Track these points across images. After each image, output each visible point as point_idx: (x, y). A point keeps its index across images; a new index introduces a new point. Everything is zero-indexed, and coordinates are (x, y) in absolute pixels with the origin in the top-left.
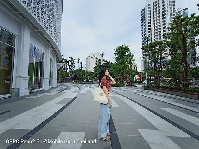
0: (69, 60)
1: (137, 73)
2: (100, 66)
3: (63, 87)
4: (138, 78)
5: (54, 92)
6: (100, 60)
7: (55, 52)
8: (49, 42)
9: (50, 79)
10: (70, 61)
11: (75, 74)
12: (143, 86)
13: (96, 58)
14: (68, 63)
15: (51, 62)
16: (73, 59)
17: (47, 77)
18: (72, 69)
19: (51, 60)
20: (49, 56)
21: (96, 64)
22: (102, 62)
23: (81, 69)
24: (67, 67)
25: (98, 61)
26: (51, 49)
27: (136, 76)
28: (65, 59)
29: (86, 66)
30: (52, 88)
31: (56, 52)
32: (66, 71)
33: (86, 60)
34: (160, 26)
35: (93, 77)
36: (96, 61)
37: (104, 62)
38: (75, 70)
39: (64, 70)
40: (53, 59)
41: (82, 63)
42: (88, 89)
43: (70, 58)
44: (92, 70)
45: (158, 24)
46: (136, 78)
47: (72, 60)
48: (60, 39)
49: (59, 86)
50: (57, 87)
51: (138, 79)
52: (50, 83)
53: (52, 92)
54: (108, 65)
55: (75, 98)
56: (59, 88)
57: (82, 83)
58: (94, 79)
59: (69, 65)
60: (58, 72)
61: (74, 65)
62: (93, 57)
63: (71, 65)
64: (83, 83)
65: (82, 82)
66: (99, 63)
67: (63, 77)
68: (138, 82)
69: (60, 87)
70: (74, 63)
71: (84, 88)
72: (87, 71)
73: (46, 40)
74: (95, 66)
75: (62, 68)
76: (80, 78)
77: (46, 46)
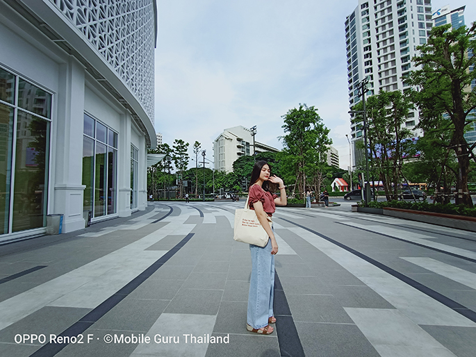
0: (174, 147)
1: (340, 173)
2: (248, 159)
3: (162, 210)
4: (342, 185)
5: (143, 222)
6: (248, 144)
7: (141, 128)
8: (126, 105)
9: (132, 192)
10: (176, 148)
11: (190, 179)
12: (356, 204)
13: (239, 140)
14: (171, 154)
15: (134, 151)
16: (184, 144)
17: (125, 187)
18: (181, 168)
19: (133, 147)
20: (128, 139)
21: (239, 154)
22: (252, 149)
23: (204, 168)
24: (170, 162)
25: (243, 145)
26: (132, 120)
27: (337, 179)
28: (166, 145)
29: (216, 158)
30: (136, 214)
31: (143, 129)
32: (167, 171)
33: (215, 146)
34: (393, 54)
35: (231, 186)
36: (239, 147)
37: (257, 149)
38: (188, 169)
39: (163, 171)
40: (136, 145)
41: (204, 152)
42: (221, 213)
43: (176, 141)
44: (229, 169)
45: (389, 51)
46: (337, 185)
47: (181, 146)
48: (152, 98)
49: (153, 207)
50: (148, 209)
51: (343, 188)
52: (131, 202)
53: (136, 222)
54: (267, 156)
55: (190, 235)
56: (153, 213)
57: (206, 201)
58: (235, 190)
59: (175, 158)
60: (150, 176)
61: (187, 158)
62: (230, 136)
63: (178, 158)
64: (209, 201)
65: (206, 196)
66: (245, 150)
67: (160, 186)
68: (342, 194)
69: (156, 209)
70: (186, 153)
71: (211, 212)
72: (217, 171)
73: (121, 100)
74: (236, 157)
75: (158, 167)
76: (202, 189)
77: (120, 114)
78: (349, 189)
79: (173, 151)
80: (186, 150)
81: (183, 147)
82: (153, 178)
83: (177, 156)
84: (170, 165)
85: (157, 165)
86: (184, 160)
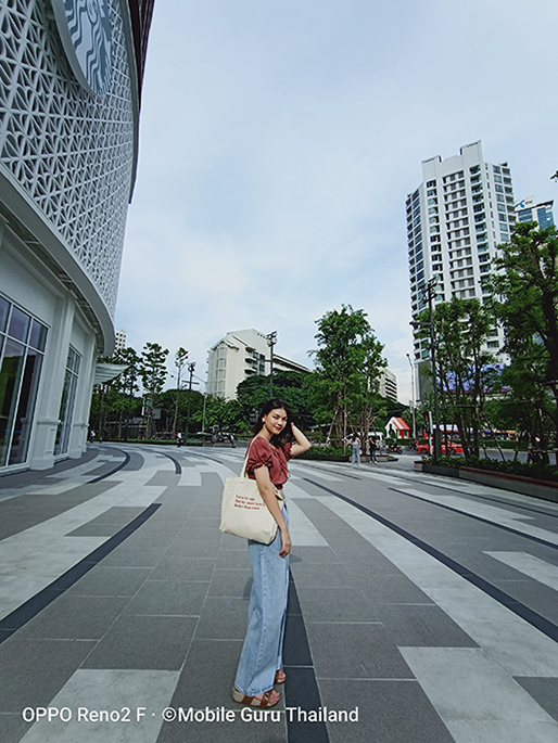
0: (143, 354)
1: (397, 410)
2: (261, 380)
3: (111, 458)
4: (401, 428)
5: (72, 481)
6: (262, 357)
7: (91, 321)
8: (70, 285)
9: (60, 426)
10: (148, 356)
11: (165, 407)
12: (419, 458)
13: (249, 350)
14: (138, 365)
15: (73, 358)
16: (161, 351)
17: (48, 417)
18: (152, 389)
19: (71, 350)
20: (65, 336)
21: (247, 372)
22: (267, 365)
23: (190, 390)
24: (134, 379)
25: (255, 358)
26: (76, 308)
27: (393, 419)
28: (130, 350)
29: (210, 376)
30: (63, 464)
31: (95, 324)
32: (128, 392)
33: (211, 357)
35: (233, 422)
36: (248, 361)
37: (275, 365)
38: (164, 391)
39: (121, 391)
40: (79, 348)
41: (192, 366)
42: (212, 467)
43: (149, 345)
44: (230, 394)
46: (394, 428)
47: (156, 353)
48: (115, 276)
49: (97, 452)
50: (87, 456)
51: (402, 432)
52: (57, 443)
53: (62, 480)
54: (290, 377)
55: (154, 507)
56: (94, 464)
57: (188, 445)
58: (238, 428)
59: (142, 372)
60: (98, 399)
61: (163, 373)
62: (237, 344)
63: (149, 372)
64: (192, 445)
65: (190, 437)
66: (257, 366)
67: (114, 416)
68: (402, 442)
69: (100, 457)
70: (163, 365)
71: (193, 464)
72: (210, 396)
73: (62, 276)
74: (243, 377)
75: (114, 384)
76: (184, 424)
77: (58, 298)
78: (411, 436)
79: (141, 360)
80: (163, 361)
81: (158, 356)
82: (102, 402)
83: (148, 369)
84: (135, 383)
85: (112, 381)
86: (158, 376)
